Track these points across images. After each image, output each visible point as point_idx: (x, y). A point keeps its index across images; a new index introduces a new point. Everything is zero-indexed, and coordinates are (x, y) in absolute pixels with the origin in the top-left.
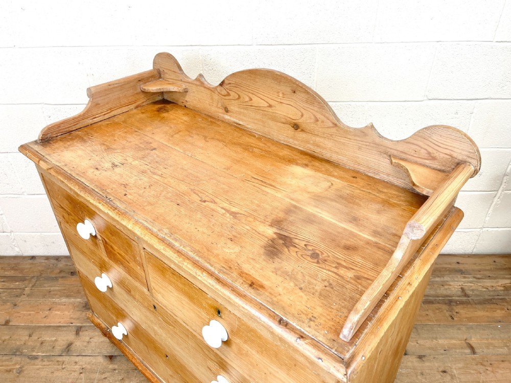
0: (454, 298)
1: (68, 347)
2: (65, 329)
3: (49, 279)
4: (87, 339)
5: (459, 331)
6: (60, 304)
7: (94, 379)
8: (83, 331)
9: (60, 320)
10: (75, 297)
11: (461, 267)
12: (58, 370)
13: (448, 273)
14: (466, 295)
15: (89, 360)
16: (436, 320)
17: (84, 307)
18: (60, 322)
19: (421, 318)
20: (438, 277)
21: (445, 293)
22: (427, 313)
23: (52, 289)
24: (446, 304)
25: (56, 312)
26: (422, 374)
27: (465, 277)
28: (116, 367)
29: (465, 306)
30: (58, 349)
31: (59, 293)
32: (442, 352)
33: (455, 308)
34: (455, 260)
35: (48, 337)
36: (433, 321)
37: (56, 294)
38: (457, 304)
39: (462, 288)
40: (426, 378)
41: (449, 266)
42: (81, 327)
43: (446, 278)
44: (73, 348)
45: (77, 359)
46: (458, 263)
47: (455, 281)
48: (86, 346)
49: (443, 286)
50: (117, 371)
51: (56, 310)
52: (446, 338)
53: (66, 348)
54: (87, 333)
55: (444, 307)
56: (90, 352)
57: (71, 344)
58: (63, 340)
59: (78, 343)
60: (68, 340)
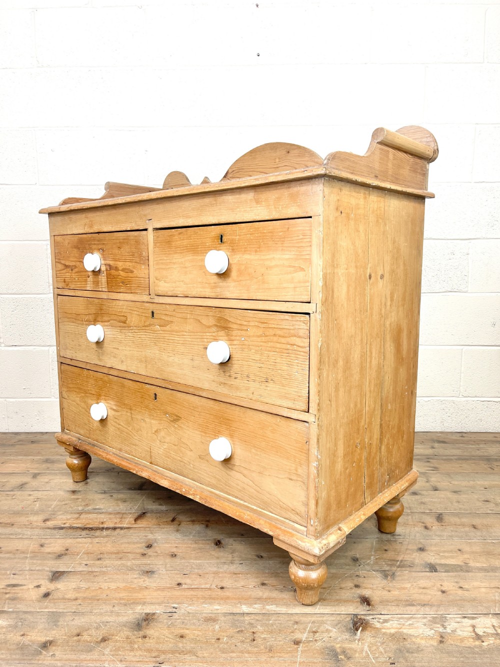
0: (492, 457)
2: (19, 474)
3: (4, 445)
4: (46, 480)
6: (14, 460)
7: (52, 505)
9: (14, 469)
10: (34, 456)
12: (6, 500)
13: (483, 442)
15: (46, 494)
16: (472, 470)
17: (44, 461)
18: (14, 471)
19: (453, 469)
20: (473, 445)
21: (481, 454)
22: (461, 465)
23: (7, 451)
24: (483, 460)
25: (10, 465)
26: (459, 502)
28: (80, 497)
30: (8, 487)
31: (15, 454)
32: (483, 489)
33: (495, 463)
36: (469, 470)
37: (12, 454)
38: (497, 461)
40: (463, 505)
41: (485, 439)
42: (39, 474)
43: (481, 446)
44: (27, 486)
45: (32, 493)
46: (494, 437)
47: (493, 447)
48: (43, 485)
49: (478, 450)
50: (80, 500)
52: (486, 481)
53: (19, 486)
54: (47, 477)
55: (481, 462)
56: (48, 488)
57: (26, 483)
58: (15, 481)
59: (34, 483)
60: (22, 481)
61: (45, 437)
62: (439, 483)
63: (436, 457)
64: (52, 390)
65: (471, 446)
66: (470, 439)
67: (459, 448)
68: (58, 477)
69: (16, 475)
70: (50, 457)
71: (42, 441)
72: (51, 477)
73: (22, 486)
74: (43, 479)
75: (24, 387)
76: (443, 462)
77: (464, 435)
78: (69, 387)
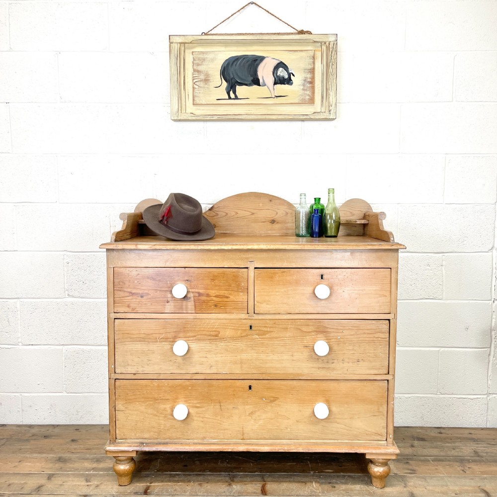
0: (466, 458)
1: (38, 488)
2: (35, 475)
3: (19, 440)
4: (60, 483)
5: (472, 481)
6: (30, 458)
8: (55, 477)
9: (30, 469)
10: (48, 453)
11: (473, 436)
13: (459, 440)
14: (479, 456)
16: (446, 473)
17: (57, 460)
18: (30, 471)
19: (430, 471)
20: (449, 443)
21: (456, 454)
22: (437, 468)
23: (23, 447)
24: (457, 461)
25: (27, 464)
27: (477, 444)
29: (478, 463)
30: (27, 489)
31: (30, 450)
32: (453, 495)
33: (467, 464)
34: (468, 431)
35: (16, 481)
36: (444, 474)
37: (28, 451)
38: (469, 462)
39: (474, 451)
41: (461, 436)
42: (53, 474)
43: (457, 444)
44: (43, 489)
46: (470, 433)
47: (467, 446)
48: (58, 488)
49: (454, 449)
51: (26, 462)
52: (457, 485)
53: (36, 489)
54: (60, 479)
55: (455, 464)
56: (62, 492)
57: (41, 486)
58: (33, 483)
59: (50, 486)
60: (38, 483)
61: (56, 430)
62: (415, 489)
63: (415, 457)
64: (64, 386)
65: (447, 445)
66: (447, 435)
67: (436, 447)
68: (70, 479)
69: (33, 475)
70: (63, 455)
71: (54, 436)
72: (64, 479)
73: (39, 489)
74: (57, 481)
75: (38, 383)
76: (420, 463)
77: (443, 431)
78: (129, 399)
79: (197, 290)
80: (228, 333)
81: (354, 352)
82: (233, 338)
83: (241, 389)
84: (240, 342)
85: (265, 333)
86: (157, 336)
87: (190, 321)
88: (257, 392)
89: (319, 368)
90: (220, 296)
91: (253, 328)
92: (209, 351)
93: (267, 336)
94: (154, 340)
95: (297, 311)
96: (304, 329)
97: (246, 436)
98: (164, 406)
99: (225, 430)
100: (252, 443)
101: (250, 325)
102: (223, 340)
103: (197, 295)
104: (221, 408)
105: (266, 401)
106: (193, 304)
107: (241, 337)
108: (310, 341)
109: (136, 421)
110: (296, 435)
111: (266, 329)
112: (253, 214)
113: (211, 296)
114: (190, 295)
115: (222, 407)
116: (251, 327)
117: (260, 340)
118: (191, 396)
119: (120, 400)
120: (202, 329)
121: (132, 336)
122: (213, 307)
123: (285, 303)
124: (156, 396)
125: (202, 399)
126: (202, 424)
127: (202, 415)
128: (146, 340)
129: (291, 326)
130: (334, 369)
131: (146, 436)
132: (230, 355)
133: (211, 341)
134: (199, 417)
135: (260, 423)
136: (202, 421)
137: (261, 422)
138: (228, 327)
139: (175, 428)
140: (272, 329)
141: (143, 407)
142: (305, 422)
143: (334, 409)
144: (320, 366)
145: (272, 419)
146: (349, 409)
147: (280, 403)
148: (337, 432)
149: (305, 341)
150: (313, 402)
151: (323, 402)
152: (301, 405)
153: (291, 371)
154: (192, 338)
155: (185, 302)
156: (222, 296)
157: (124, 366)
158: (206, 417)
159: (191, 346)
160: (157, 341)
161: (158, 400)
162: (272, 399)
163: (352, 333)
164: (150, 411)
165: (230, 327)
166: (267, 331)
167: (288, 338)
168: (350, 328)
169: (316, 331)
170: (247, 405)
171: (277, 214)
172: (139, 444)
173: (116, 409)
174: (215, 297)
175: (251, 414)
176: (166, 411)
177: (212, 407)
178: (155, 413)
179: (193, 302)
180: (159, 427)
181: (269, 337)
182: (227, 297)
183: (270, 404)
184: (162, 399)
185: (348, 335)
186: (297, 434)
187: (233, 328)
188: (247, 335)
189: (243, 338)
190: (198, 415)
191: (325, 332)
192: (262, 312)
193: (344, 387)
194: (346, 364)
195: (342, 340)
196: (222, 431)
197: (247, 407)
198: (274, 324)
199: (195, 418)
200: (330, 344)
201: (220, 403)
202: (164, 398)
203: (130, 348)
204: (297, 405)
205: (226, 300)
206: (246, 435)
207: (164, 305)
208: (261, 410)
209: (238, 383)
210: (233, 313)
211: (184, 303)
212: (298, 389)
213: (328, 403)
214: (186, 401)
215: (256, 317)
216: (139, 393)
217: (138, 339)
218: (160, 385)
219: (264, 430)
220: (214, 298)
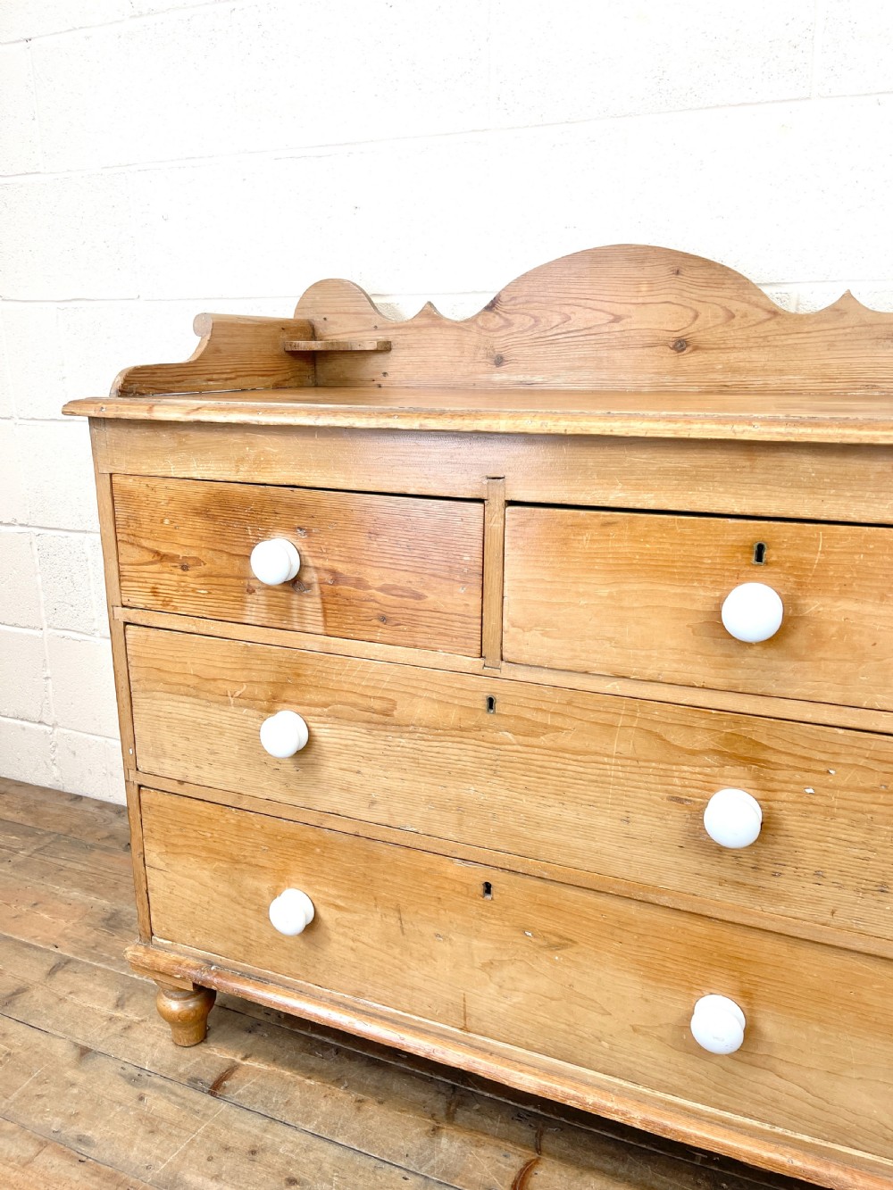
1: (14, 994)
2: (35, 953)
4: (64, 991)
6: (61, 899)
8: (67, 971)
10: (102, 895)
15: (35, 1041)
17: (104, 920)
18: (34, 937)
25: (43, 915)
28: (81, 1078)
37: (69, 879)
45: (12, 1028)
48: (48, 1007)
51: (45, 910)
53: (8, 996)
57: (22, 991)
58: (15, 974)
59: (39, 994)
60: (23, 979)
68: (91, 987)
73: (13, 996)
78: (173, 845)
79: (327, 564)
80: (421, 710)
81: (870, 855)
82: (435, 730)
83: (459, 888)
84: (455, 745)
85: (533, 730)
86: (228, 687)
87: (313, 658)
88: (507, 907)
89: (722, 882)
90: (395, 588)
91: (497, 706)
92: (368, 758)
93: (543, 740)
94: (221, 699)
95: (650, 672)
96: (678, 738)
97: (472, 1023)
98: (256, 883)
99: (413, 989)
100: (491, 1048)
101: (489, 695)
102: (405, 729)
103: (328, 578)
104: (402, 929)
105: (534, 940)
106: (319, 606)
107: (461, 729)
108: (694, 783)
109: (193, 903)
110: (629, 1069)
111: (539, 718)
112: (617, 319)
113: (370, 588)
114: (310, 576)
115: (405, 926)
116: (491, 703)
117: (520, 748)
118: (322, 872)
119: (152, 840)
120: (346, 687)
121: (167, 677)
122: (375, 622)
123: (610, 639)
124: (235, 851)
125: (349, 890)
126: (351, 956)
127: (351, 934)
128: (202, 695)
129: (628, 721)
130: (778, 897)
131: (218, 946)
132: (426, 779)
133: (373, 726)
134: (344, 935)
135: (515, 1000)
136: (352, 949)
137: (517, 998)
138: (420, 693)
139: (285, 948)
140: (558, 721)
141: (206, 873)
142: (660, 1039)
143: (768, 1026)
144: (728, 874)
145: (552, 999)
146: (824, 1041)
147: (580, 959)
148: (776, 1100)
149: (676, 781)
150: (694, 988)
151: (730, 994)
152: (650, 982)
153: (620, 869)
154: (318, 710)
155: (295, 597)
156: (402, 589)
157: (157, 757)
158: (361, 938)
159: (316, 731)
160: (228, 704)
161: (238, 862)
162: (555, 939)
163: (868, 784)
164: (223, 887)
165: (426, 694)
166: (546, 726)
167: (613, 761)
168: (862, 762)
169: (720, 753)
170: (476, 937)
171: (696, 317)
172: (201, 963)
173: (146, 862)
174: (381, 589)
175: (489, 965)
176: (260, 895)
177: (378, 917)
178: (234, 894)
179: (318, 600)
180: (248, 935)
181: (550, 744)
182: (419, 597)
183: (547, 953)
184: (251, 865)
185: (847, 788)
186: (631, 1066)
187: (435, 696)
188: (479, 728)
189: (465, 734)
190: (341, 930)
191: (754, 761)
192: (525, 658)
193: (813, 967)
194: (826, 891)
195: (818, 800)
196: (406, 991)
197: (475, 943)
198: (569, 703)
199: (334, 936)
200: (770, 808)
201: (399, 911)
202: (254, 861)
203: (169, 709)
204: (637, 979)
205: (412, 602)
206: (473, 1020)
207: (242, 600)
208: (518, 963)
209: (453, 869)
210: (434, 650)
211: (295, 600)
212: (641, 931)
213: (749, 1004)
214: (308, 884)
215: (506, 671)
216: (194, 834)
217: (182, 688)
218: (243, 824)
219: (526, 1022)
220: (380, 595)
